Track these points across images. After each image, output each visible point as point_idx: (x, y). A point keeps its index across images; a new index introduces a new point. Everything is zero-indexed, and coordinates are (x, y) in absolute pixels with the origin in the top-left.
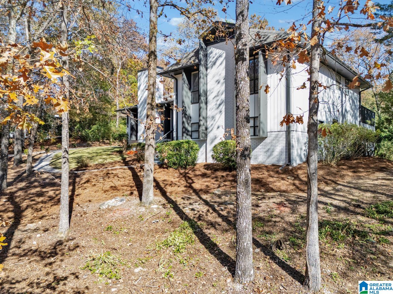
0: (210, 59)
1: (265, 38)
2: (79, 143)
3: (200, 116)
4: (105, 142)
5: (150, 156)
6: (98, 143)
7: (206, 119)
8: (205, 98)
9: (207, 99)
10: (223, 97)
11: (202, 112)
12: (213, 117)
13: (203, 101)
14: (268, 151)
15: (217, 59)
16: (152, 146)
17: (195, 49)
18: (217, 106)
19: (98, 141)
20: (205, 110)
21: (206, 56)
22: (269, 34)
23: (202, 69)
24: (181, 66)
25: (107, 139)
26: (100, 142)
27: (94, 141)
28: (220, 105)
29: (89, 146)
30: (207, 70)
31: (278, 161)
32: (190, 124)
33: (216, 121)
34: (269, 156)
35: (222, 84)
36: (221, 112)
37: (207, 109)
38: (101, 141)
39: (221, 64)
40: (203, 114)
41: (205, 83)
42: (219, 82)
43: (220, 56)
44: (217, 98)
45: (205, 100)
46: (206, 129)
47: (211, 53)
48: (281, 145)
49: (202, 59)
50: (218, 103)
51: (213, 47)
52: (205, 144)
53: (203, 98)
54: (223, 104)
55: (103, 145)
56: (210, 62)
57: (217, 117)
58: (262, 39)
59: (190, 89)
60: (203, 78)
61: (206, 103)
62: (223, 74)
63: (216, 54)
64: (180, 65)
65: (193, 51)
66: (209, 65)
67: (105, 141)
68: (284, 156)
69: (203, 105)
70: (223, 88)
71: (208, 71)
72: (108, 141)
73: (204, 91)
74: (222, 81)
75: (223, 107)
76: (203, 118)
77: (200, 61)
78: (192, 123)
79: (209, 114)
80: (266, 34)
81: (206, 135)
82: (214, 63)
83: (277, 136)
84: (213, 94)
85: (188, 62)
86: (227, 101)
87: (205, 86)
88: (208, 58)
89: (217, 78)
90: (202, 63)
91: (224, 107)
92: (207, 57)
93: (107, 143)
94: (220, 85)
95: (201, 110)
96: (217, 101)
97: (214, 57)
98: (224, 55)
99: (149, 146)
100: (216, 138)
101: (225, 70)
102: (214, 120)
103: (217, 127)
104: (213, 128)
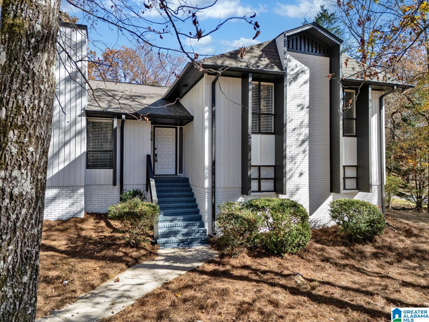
12: (292, 159)
15: (298, 74)
18: (300, 142)
24: (244, 64)
28: (303, 142)
33: (297, 165)
36: (304, 152)
39: (305, 83)
42: (302, 108)
43: (303, 72)
44: (299, 131)
51: (292, 56)
57: (299, 159)
63: (296, 66)
75: (306, 145)
82: (294, 78)
84: (292, 123)
89: (300, 101)
94: (303, 113)
96: (299, 134)
100: (297, 189)
101: (310, 95)
102: (295, 164)
103: (299, 174)
104: (292, 175)
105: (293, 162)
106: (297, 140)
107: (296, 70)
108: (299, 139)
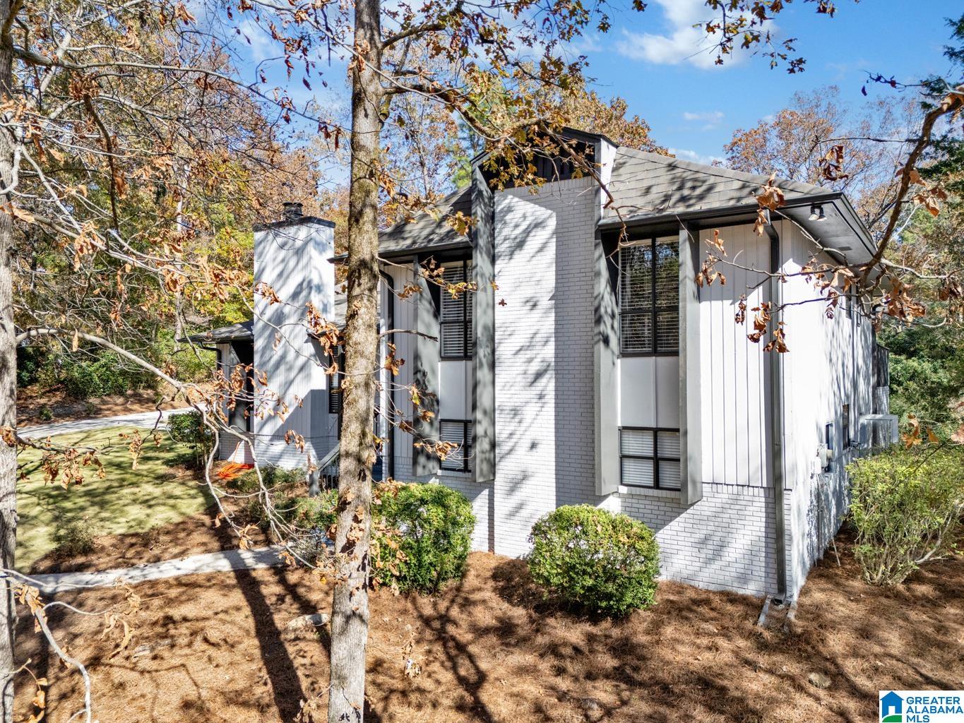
0: (506, 232)
1: (698, 191)
2: (61, 404)
3: (474, 408)
4: (140, 395)
5: (352, 658)
6: (121, 400)
7: (491, 414)
8: (489, 350)
9: (493, 352)
10: (549, 351)
11: (481, 396)
12: (515, 412)
13: (484, 361)
14: (705, 540)
15: (527, 232)
16: (361, 617)
17: (454, 194)
18: (531, 378)
19: (121, 393)
20: (490, 388)
21: (491, 218)
22: (712, 180)
23: (480, 260)
24: (408, 242)
25: (149, 387)
26: (127, 398)
27: (108, 395)
28: (539, 375)
29: (92, 413)
30: (493, 261)
31: (744, 579)
32: (436, 424)
33: (524, 424)
34: (709, 561)
35: (547, 311)
36: (541, 397)
37: (494, 383)
38: (129, 392)
39: (541, 250)
40: (484, 401)
41: (488, 305)
42: (535, 305)
43: (538, 225)
44: (529, 354)
45: (490, 357)
46: (493, 445)
47: (509, 209)
48: (751, 530)
49: (482, 229)
50: (535, 367)
51: (515, 196)
52: (486, 492)
53: (482, 352)
54: (547, 376)
55: (136, 407)
56: (505, 240)
57: (529, 412)
58: (686, 192)
59: (436, 314)
60: (485, 290)
61: (492, 366)
62: (549, 281)
63: (524, 217)
64: (404, 239)
65: (447, 200)
66: (502, 248)
67: (141, 391)
68: (760, 568)
69: (484, 374)
70: (549, 324)
71: (498, 267)
72: (149, 391)
73: (485, 328)
74: (545, 302)
75: (548, 384)
76: (485, 412)
77: (473, 235)
78: (442, 420)
79: (504, 398)
80: (700, 176)
81: (493, 466)
82: (520, 245)
83: (735, 499)
84: (513, 339)
85: (433, 233)
86: (561, 366)
87: (490, 312)
88: (499, 226)
89: (528, 292)
90: (482, 242)
91: (552, 386)
92: (493, 222)
93: (149, 400)
94: (537, 313)
95: (479, 390)
96: (530, 361)
97: (516, 226)
98: (552, 223)
99: (348, 618)
100: (525, 478)
101: (556, 271)
102: (520, 422)
103: (529, 445)
104: (514, 446)
105: (517, 420)
106: (525, 374)
107: (524, 226)
108: (529, 372)
